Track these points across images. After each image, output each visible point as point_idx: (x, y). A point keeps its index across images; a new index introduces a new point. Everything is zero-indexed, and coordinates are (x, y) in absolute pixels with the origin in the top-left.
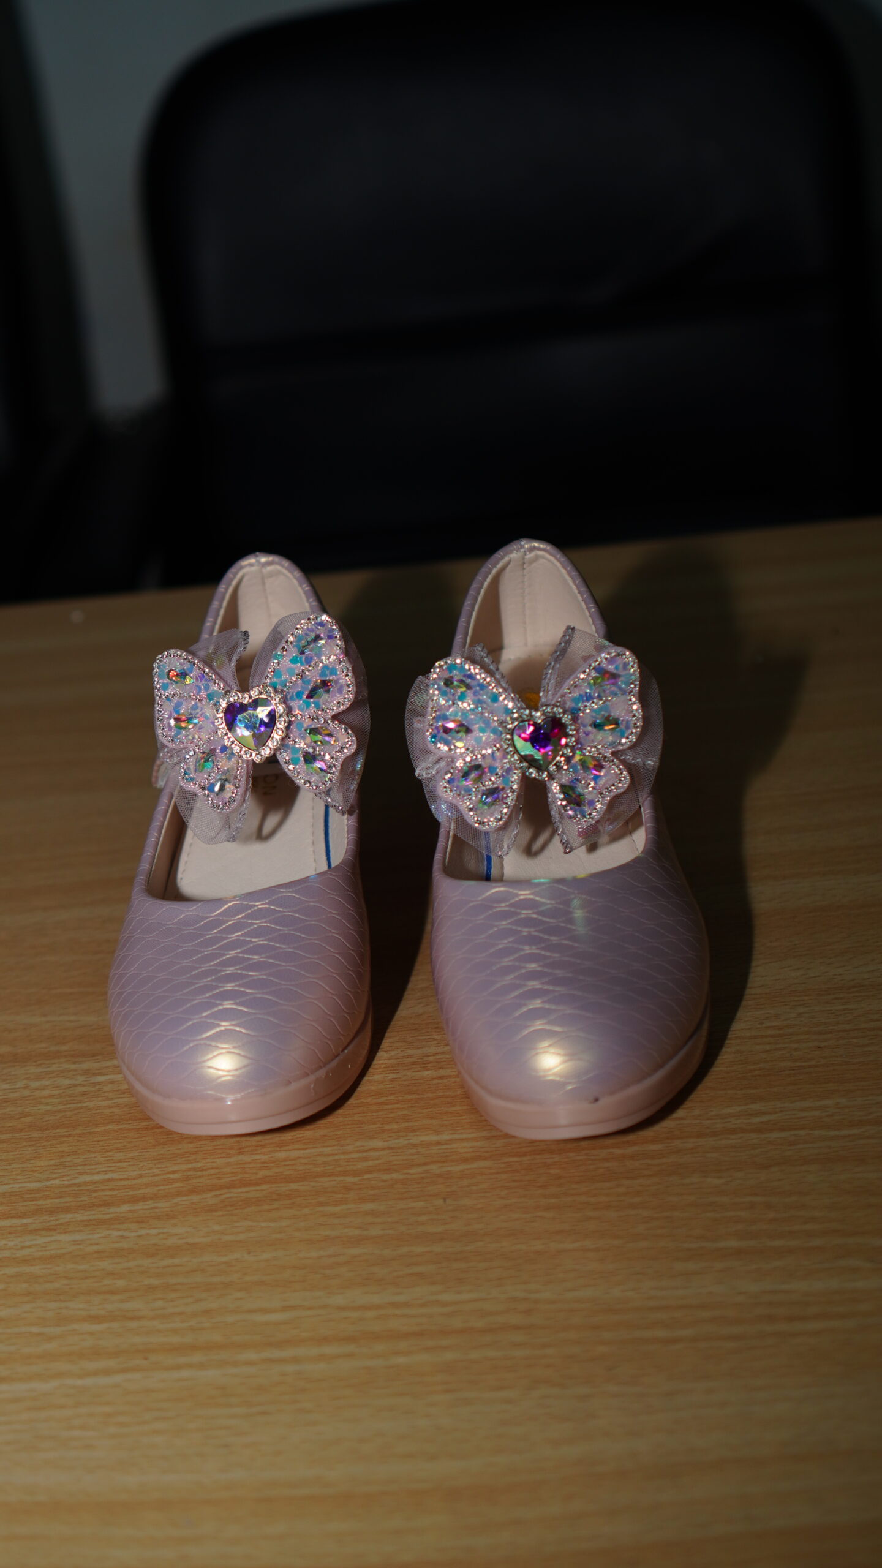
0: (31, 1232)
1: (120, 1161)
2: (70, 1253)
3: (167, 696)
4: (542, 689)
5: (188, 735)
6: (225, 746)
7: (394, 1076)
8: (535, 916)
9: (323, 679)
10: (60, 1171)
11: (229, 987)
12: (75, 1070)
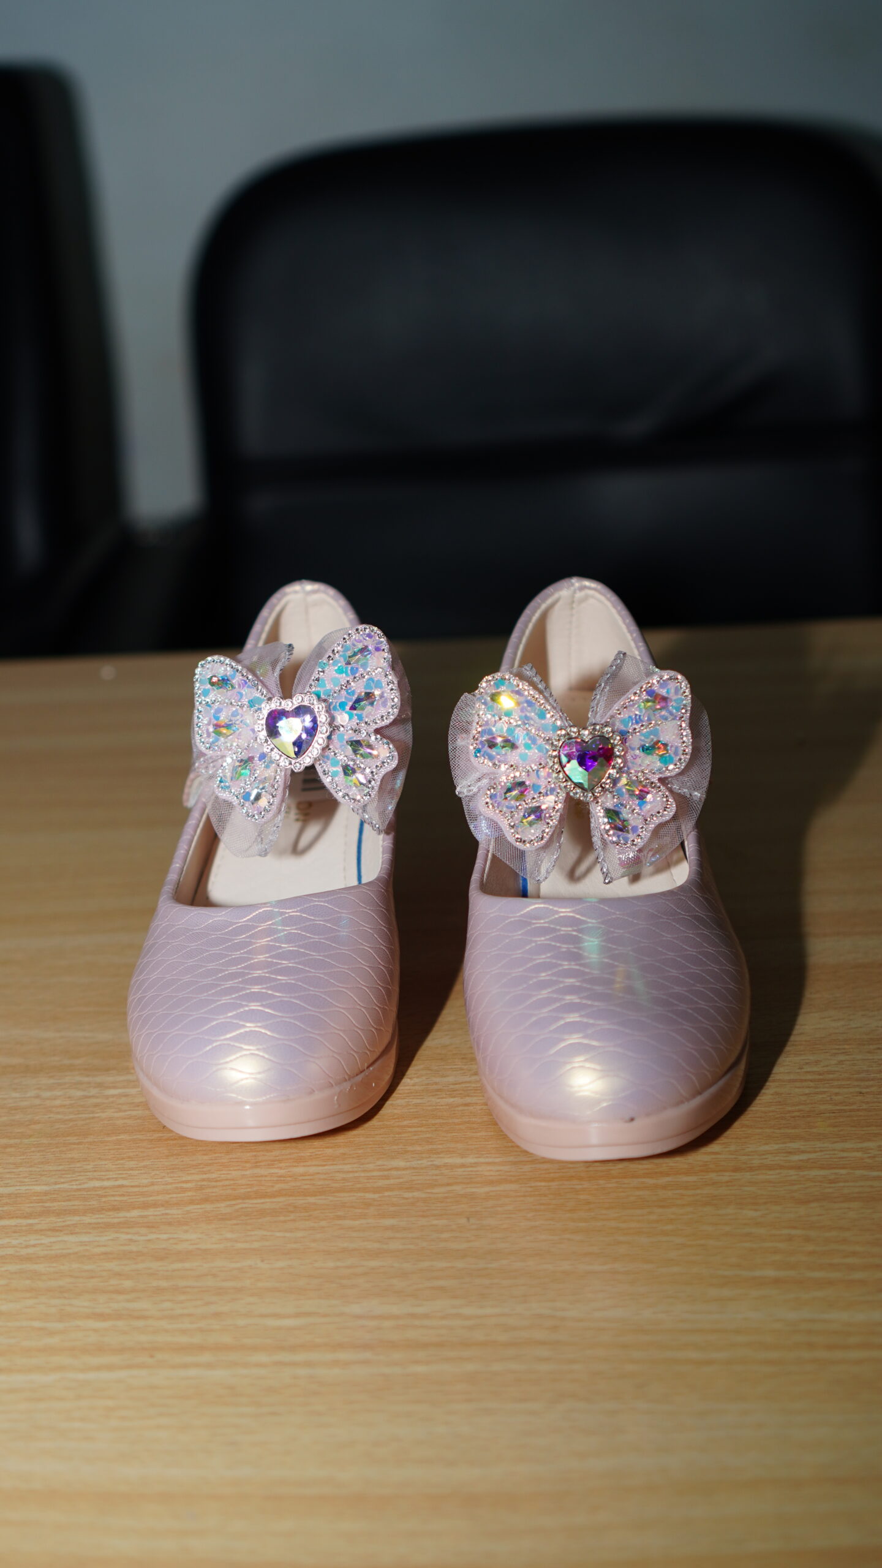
0: (37, 1232)
1: (132, 1169)
2: (76, 1253)
3: (208, 702)
4: (591, 710)
5: (226, 742)
6: (263, 753)
7: (419, 1101)
8: (574, 933)
9: (368, 691)
10: (69, 1176)
11: (256, 989)
12: (89, 1083)
